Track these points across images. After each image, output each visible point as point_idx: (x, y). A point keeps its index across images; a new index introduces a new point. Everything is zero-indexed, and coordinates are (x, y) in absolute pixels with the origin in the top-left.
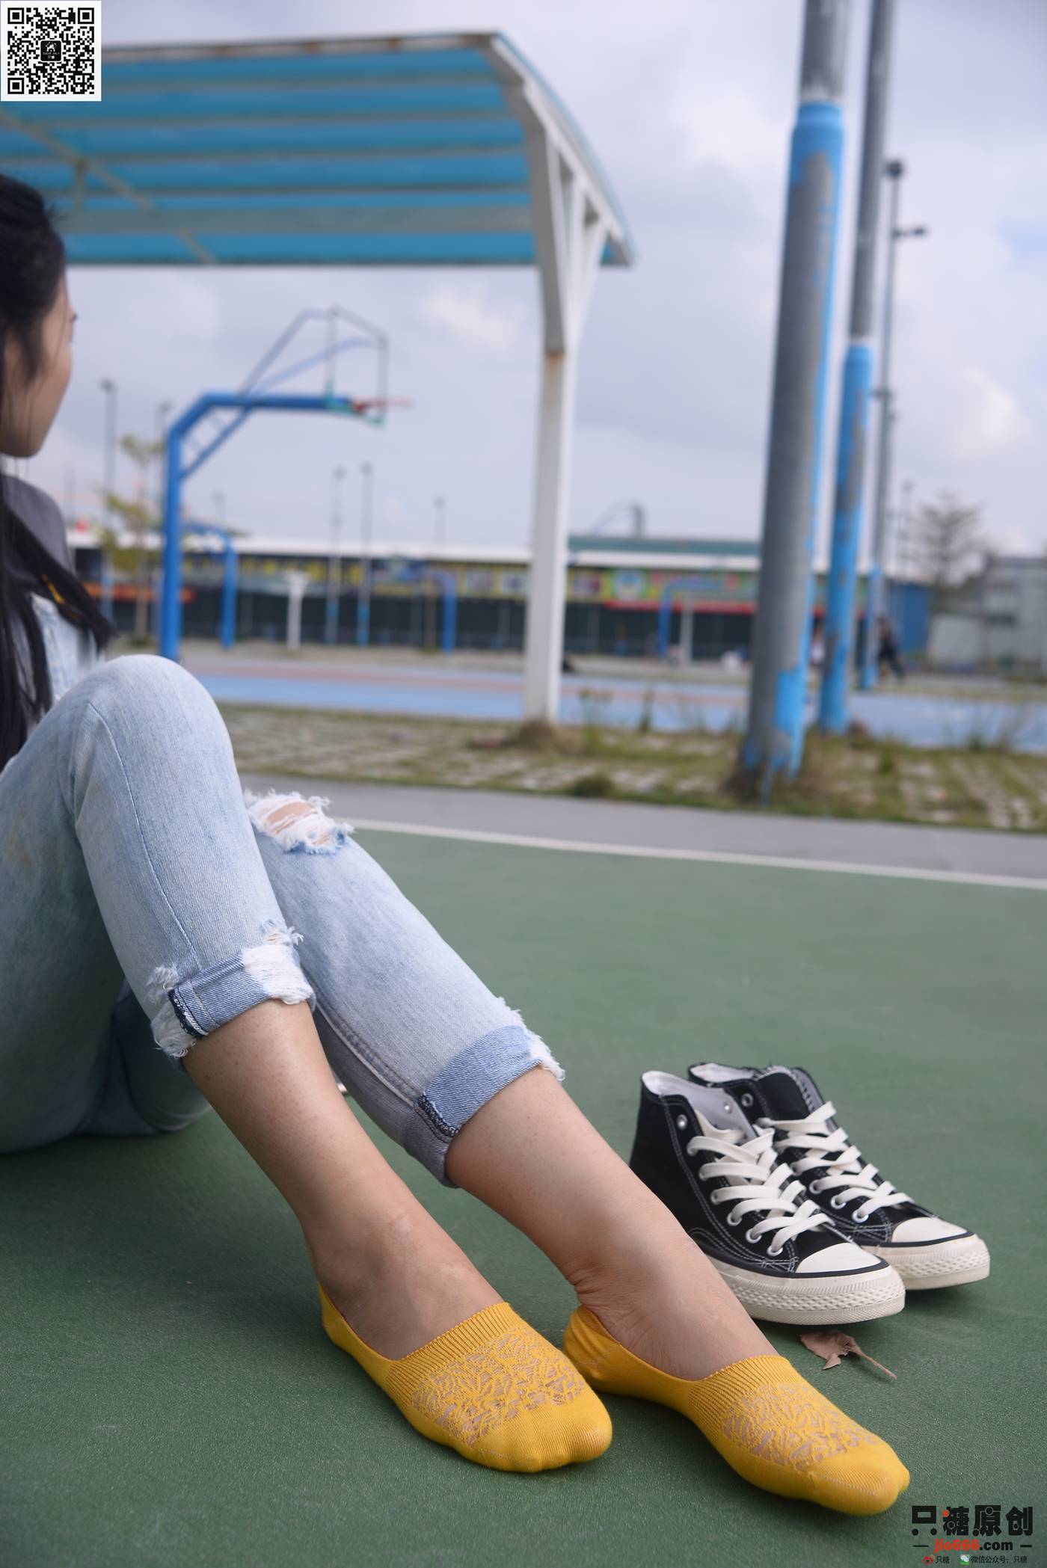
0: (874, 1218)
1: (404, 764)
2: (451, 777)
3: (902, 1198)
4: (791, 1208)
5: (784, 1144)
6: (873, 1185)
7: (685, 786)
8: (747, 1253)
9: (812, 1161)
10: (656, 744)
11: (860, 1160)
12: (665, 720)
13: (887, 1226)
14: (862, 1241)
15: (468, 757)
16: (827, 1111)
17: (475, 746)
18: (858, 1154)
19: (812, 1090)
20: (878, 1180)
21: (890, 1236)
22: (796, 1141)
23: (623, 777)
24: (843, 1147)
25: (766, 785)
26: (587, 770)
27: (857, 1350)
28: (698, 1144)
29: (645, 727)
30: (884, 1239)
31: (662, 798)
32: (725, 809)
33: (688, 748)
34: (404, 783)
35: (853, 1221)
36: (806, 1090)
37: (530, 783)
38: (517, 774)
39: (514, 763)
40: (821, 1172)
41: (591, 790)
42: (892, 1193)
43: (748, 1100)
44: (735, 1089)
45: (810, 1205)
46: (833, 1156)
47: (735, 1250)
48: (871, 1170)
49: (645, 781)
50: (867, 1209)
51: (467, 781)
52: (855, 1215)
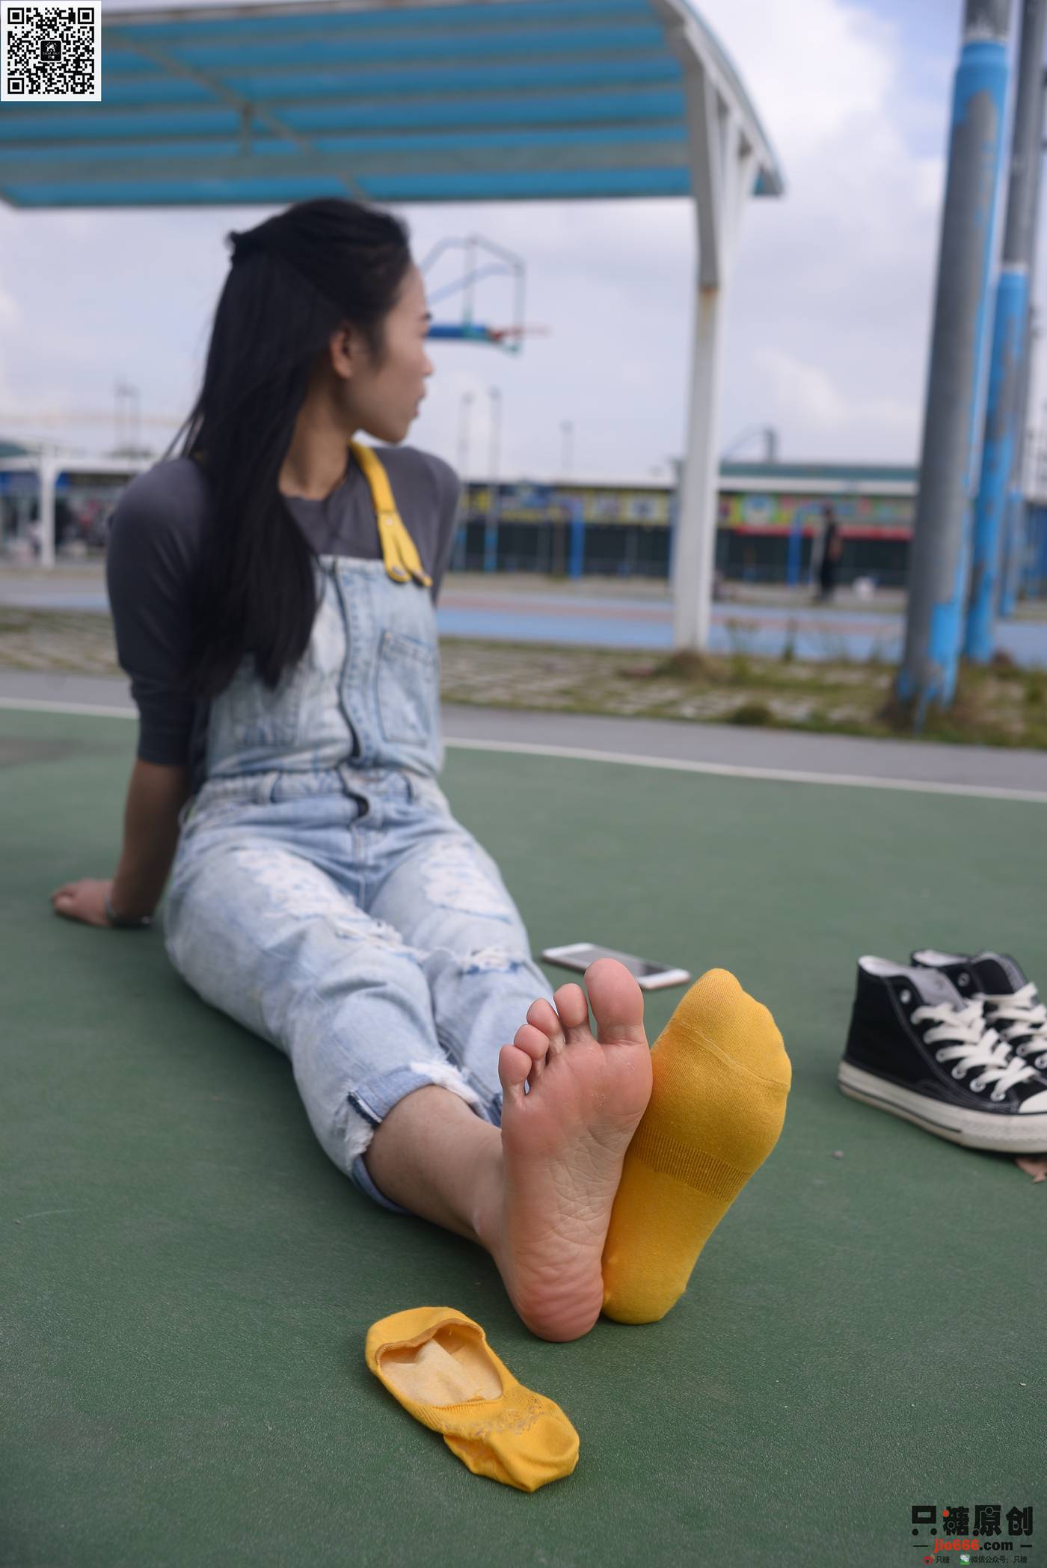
1: (564, 693)
2: (611, 705)
4: (1004, 1063)
5: (993, 1014)
7: (837, 714)
8: (972, 1098)
9: (1020, 1030)
10: (802, 674)
12: (808, 649)
15: (622, 686)
16: (1030, 989)
17: (626, 675)
19: (1014, 972)
22: (1004, 1013)
23: (778, 706)
25: (920, 715)
26: (739, 700)
28: (923, 1013)
29: (788, 656)
31: (817, 726)
32: (881, 737)
33: (833, 677)
34: (568, 711)
36: (1009, 973)
37: (688, 711)
38: (672, 703)
39: (665, 692)
40: (1027, 1038)
41: (751, 718)
43: (963, 980)
44: (952, 972)
45: (1019, 1062)
46: (1037, 1025)
49: (800, 710)
51: (628, 709)
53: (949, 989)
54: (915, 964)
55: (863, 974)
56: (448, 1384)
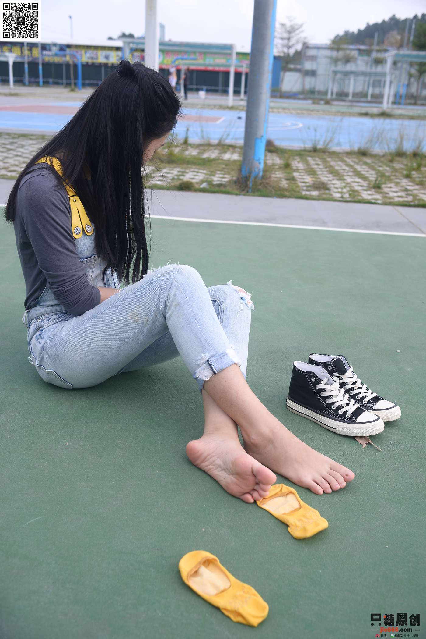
0: (369, 402)
3: (375, 395)
4: (348, 402)
5: (342, 381)
6: (366, 391)
8: (339, 417)
9: (350, 386)
11: (361, 383)
13: (373, 404)
14: (368, 409)
16: (351, 369)
18: (361, 381)
19: (345, 362)
20: (367, 389)
21: (374, 407)
22: (345, 380)
24: (357, 380)
25: (251, 183)
27: (371, 442)
28: (319, 386)
30: (373, 408)
35: (363, 403)
36: (344, 362)
40: (352, 389)
42: (372, 393)
43: (330, 368)
44: (325, 365)
45: (353, 401)
46: (355, 383)
47: (336, 416)
48: (365, 386)
50: (367, 400)
52: (364, 401)
53: (326, 373)
54: (312, 362)
55: (295, 369)
56: (213, 585)
